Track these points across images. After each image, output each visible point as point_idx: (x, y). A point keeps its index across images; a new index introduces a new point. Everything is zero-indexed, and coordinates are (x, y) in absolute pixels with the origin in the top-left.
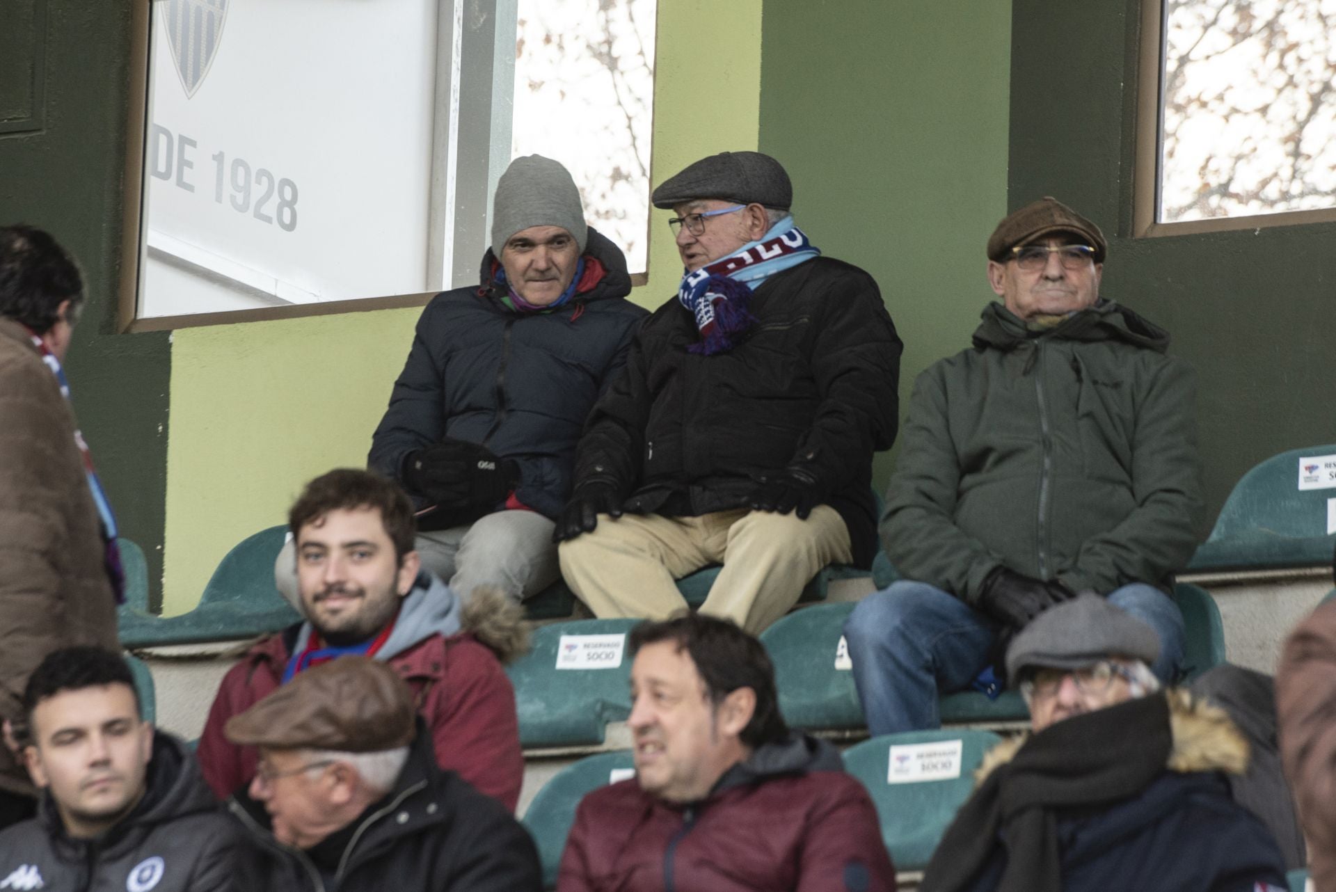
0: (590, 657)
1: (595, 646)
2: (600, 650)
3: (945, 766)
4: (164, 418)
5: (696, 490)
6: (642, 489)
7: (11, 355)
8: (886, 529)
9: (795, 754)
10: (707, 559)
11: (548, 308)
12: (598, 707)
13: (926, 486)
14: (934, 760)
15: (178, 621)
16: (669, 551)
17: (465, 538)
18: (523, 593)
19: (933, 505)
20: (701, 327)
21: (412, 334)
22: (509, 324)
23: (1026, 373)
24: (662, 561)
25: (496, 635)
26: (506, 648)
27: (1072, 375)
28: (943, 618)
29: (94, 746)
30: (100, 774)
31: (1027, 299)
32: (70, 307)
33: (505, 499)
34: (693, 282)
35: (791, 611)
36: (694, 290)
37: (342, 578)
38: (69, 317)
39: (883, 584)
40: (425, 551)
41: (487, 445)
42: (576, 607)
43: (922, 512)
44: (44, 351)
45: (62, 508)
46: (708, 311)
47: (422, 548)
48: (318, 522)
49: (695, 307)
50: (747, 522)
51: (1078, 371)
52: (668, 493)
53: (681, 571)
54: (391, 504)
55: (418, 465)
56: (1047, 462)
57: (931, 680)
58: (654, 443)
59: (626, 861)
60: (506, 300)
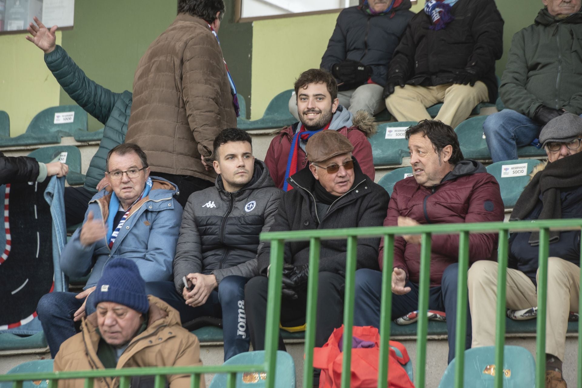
0: (397, 135)
1: (399, 131)
2: (400, 132)
3: (522, 171)
4: (251, 52)
5: (434, 77)
6: (415, 77)
7: (202, 31)
8: (501, 90)
9: (469, 167)
10: (437, 101)
11: (382, 12)
12: (400, 152)
13: (516, 75)
14: (518, 170)
15: (256, 122)
16: (424, 98)
17: (353, 94)
18: (374, 112)
19: (518, 82)
20: (434, 21)
21: (335, 23)
22: (369, 19)
23: (554, 35)
24: (422, 102)
25: (365, 127)
26: (369, 132)
27: (570, 37)
28: (519, 122)
29: (239, 161)
30: (241, 170)
31: (557, 9)
32: (220, 14)
33: (367, 80)
34: (430, 5)
35: (467, 119)
36: (431, 8)
37: (314, 107)
38: (220, 18)
39: (500, 109)
40: (341, 98)
41: (361, 62)
42: (392, 118)
43: (514, 85)
44: (212, 29)
45: (219, 84)
46: (437, 15)
47: (339, 97)
48: (305, 88)
49: (431, 14)
50: (452, 88)
51: (572, 35)
52: (424, 78)
53: (429, 104)
54: (330, 81)
55: (337, 68)
56: (560, 67)
57: (514, 143)
58: (418, 62)
59: (410, 204)
60: (368, 11)
